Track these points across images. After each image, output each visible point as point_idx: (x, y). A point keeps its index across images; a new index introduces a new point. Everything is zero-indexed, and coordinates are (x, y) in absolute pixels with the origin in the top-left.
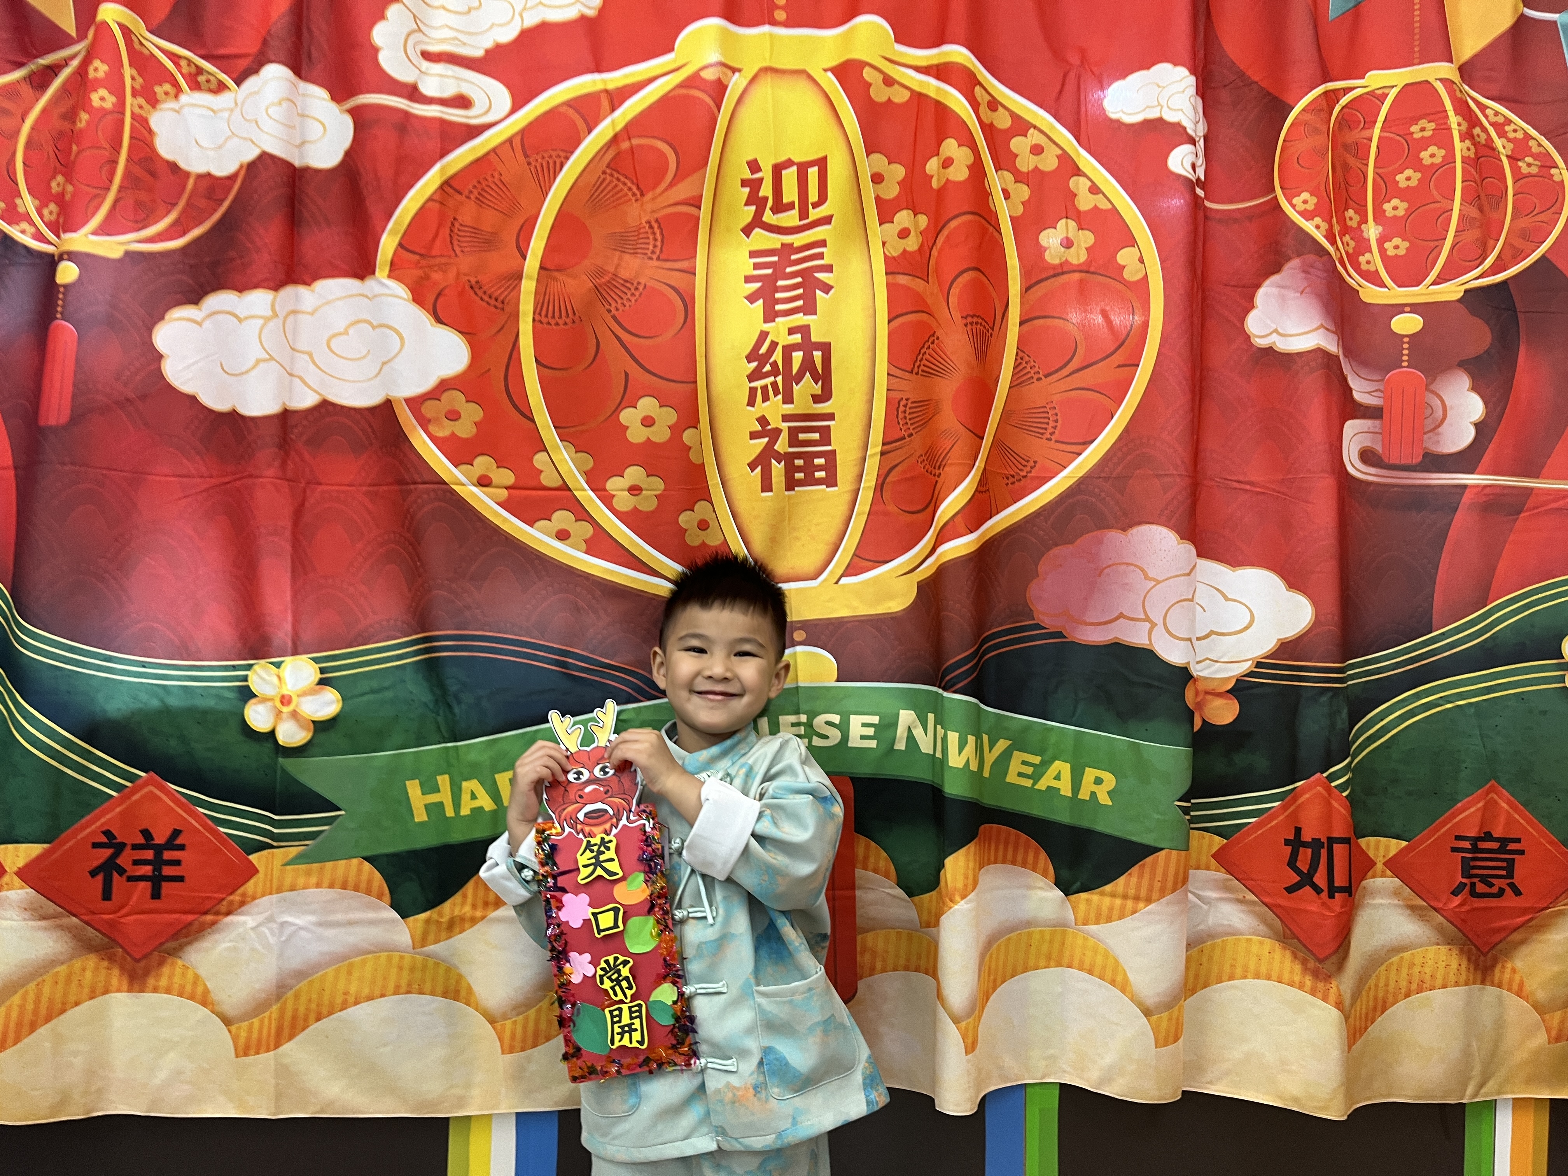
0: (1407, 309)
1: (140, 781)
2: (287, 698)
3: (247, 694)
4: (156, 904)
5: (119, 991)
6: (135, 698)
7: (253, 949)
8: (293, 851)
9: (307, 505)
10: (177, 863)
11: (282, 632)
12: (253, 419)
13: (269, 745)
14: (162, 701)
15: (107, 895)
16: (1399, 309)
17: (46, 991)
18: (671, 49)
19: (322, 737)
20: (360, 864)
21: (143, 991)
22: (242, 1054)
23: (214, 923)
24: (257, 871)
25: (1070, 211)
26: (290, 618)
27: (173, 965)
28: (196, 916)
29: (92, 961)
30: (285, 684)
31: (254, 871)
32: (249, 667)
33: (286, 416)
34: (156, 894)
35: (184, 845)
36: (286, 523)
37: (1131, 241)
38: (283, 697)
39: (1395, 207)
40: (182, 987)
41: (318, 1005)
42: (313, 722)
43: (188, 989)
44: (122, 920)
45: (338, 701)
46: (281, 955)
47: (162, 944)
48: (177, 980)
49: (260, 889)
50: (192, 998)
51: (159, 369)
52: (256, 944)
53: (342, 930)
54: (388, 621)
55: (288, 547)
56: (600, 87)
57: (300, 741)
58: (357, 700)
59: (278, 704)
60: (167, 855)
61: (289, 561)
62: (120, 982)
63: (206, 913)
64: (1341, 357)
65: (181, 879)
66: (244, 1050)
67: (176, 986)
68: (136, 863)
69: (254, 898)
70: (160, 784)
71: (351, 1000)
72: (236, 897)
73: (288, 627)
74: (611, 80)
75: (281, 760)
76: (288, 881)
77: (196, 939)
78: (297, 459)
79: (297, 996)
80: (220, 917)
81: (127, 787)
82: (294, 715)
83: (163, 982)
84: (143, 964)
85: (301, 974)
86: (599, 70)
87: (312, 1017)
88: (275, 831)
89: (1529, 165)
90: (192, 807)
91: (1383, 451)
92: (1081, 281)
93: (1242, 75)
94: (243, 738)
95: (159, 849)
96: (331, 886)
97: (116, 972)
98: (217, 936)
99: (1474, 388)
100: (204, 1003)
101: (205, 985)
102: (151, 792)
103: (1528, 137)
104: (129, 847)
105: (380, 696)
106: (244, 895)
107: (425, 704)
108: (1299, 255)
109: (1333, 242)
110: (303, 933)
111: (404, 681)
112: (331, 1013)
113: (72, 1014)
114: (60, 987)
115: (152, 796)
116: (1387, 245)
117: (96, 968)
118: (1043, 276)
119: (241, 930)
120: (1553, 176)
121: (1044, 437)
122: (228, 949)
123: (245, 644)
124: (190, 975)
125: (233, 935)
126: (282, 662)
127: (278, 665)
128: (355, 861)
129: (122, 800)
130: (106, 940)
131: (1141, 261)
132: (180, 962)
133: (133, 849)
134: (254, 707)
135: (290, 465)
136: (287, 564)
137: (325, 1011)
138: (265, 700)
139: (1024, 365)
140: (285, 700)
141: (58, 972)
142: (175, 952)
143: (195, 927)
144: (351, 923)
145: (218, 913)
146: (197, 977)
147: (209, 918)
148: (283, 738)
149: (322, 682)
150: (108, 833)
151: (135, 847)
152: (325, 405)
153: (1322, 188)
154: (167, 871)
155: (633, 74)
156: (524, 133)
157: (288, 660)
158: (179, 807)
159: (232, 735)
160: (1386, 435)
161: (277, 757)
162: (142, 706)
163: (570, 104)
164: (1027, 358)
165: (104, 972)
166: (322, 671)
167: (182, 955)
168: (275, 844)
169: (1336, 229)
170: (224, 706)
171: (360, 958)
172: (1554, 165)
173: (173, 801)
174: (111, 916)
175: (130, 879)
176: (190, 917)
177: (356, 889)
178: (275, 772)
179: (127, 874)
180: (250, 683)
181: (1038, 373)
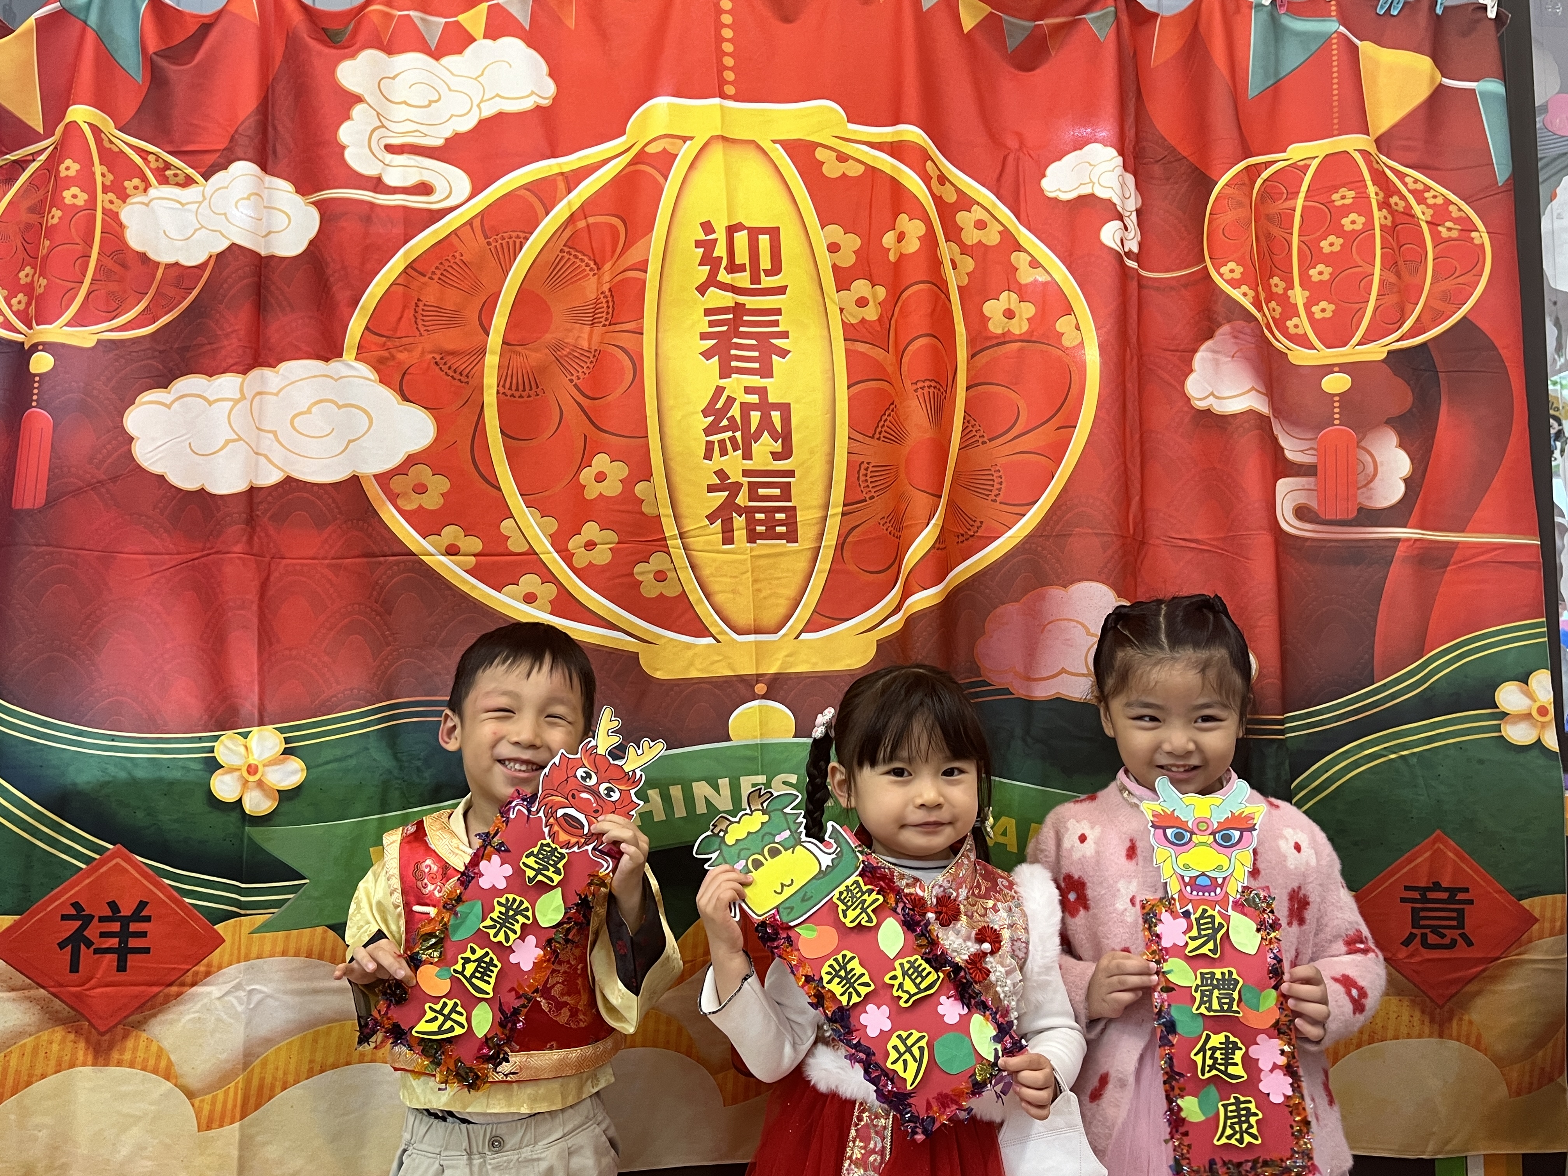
0: (1336, 369)
1: (108, 853)
2: (253, 767)
3: (213, 765)
4: (121, 977)
5: (84, 1064)
6: (104, 771)
7: (219, 1020)
8: (260, 919)
9: (272, 579)
10: (144, 934)
11: (249, 704)
12: (221, 496)
13: (235, 816)
14: (129, 773)
15: (74, 968)
16: (1329, 369)
17: (13, 1062)
18: (624, 133)
19: (287, 806)
20: (325, 932)
21: (106, 1065)
22: (205, 1126)
23: (179, 995)
24: (224, 941)
25: (1011, 282)
26: (256, 689)
27: (137, 1038)
28: (161, 988)
29: (59, 1033)
30: (252, 753)
31: (220, 940)
32: (216, 738)
33: (252, 491)
34: (122, 967)
35: (150, 917)
36: (252, 596)
37: (1069, 310)
38: (250, 766)
39: (1320, 272)
40: (146, 1060)
41: (285, 1074)
42: (278, 791)
43: (152, 1062)
44: (88, 993)
45: (302, 770)
46: (248, 1024)
47: (126, 1017)
48: (141, 1054)
49: (226, 958)
50: (155, 1071)
51: (130, 451)
52: (222, 1014)
53: (308, 998)
54: (352, 690)
55: (255, 621)
56: (556, 170)
57: (264, 811)
58: (321, 769)
59: (245, 774)
60: (133, 927)
61: (256, 633)
62: (85, 1055)
63: (171, 985)
64: (1272, 419)
65: (147, 951)
66: (207, 1123)
67: (139, 1060)
68: (103, 935)
69: (220, 968)
70: (127, 856)
71: (317, 1068)
72: (201, 968)
73: (256, 699)
74: (565, 163)
75: (246, 828)
76: (255, 950)
77: (160, 1012)
78: (262, 535)
79: (264, 1064)
80: (185, 989)
81: (95, 859)
82: (260, 784)
83: (127, 1056)
84: (107, 1037)
85: (268, 1042)
86: (554, 156)
87: (279, 1085)
88: (243, 899)
89: (1449, 229)
90: (158, 879)
91: (1319, 505)
92: (1021, 350)
93: (1173, 150)
94: (207, 809)
95: (125, 922)
96: (297, 954)
97: (82, 1045)
98: (182, 1008)
99: (1401, 445)
100: (167, 1078)
101: (169, 1059)
102: (117, 864)
103: (1448, 202)
104: (96, 919)
105: (343, 764)
106: (209, 965)
107: (390, 772)
108: (1229, 322)
109: (1260, 309)
110: (270, 1001)
111: (367, 749)
112: (296, 1082)
113: (38, 1086)
114: (27, 1059)
115: (117, 867)
116: (1315, 309)
117: (63, 1041)
118: (988, 344)
119: (206, 1001)
120: (1473, 239)
121: (990, 498)
122: (193, 1020)
123: (211, 717)
124: (154, 1048)
125: (198, 1006)
126: (251, 732)
127: (245, 736)
128: (320, 930)
129: (89, 873)
130: (73, 1013)
131: (1078, 328)
132: (144, 1035)
133: (99, 921)
134: (219, 778)
135: (256, 538)
136: (253, 635)
137: (291, 1079)
138: (232, 770)
139: (970, 428)
140: (252, 770)
141: (25, 1044)
142: (139, 1025)
143: (160, 999)
144: (316, 991)
145: (183, 984)
146: (160, 1049)
147: (174, 989)
148: (248, 808)
149: (286, 752)
150: (76, 905)
151: (102, 919)
152: (289, 480)
153: (1248, 257)
154: (133, 943)
155: (587, 157)
156: (482, 214)
157: (255, 730)
158: (145, 878)
159: (198, 805)
160: (1322, 493)
161: (244, 826)
162: (111, 779)
163: (528, 187)
164: (973, 422)
165: (70, 1045)
166: (287, 740)
167: (145, 1027)
168: (243, 912)
169: (1262, 296)
170: (191, 776)
171: (325, 1026)
172: (1474, 228)
173: (138, 872)
174: (78, 989)
175: (96, 951)
176: (156, 989)
177: (321, 957)
178: (242, 841)
179: (94, 947)
180: (216, 754)
181: (983, 436)
